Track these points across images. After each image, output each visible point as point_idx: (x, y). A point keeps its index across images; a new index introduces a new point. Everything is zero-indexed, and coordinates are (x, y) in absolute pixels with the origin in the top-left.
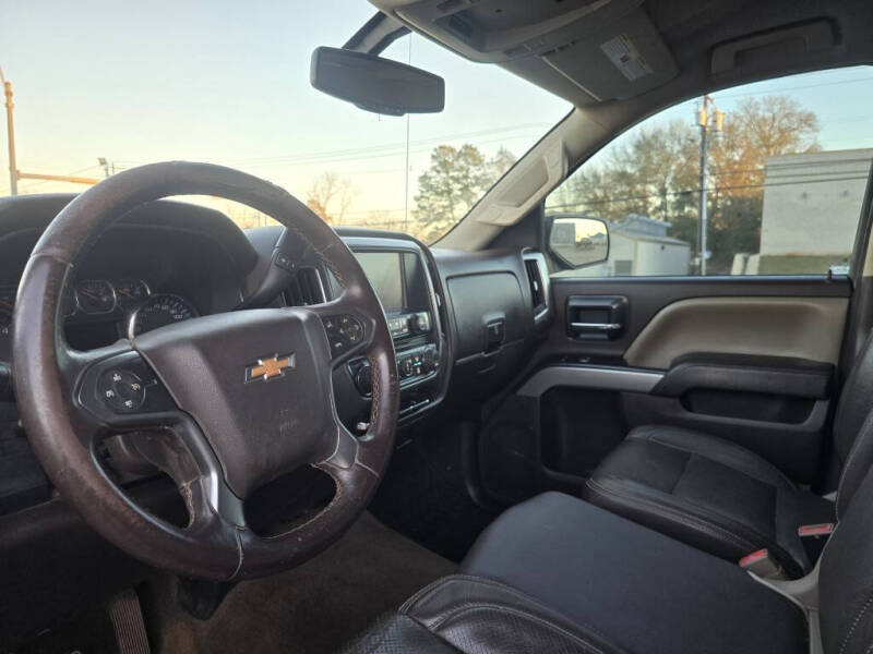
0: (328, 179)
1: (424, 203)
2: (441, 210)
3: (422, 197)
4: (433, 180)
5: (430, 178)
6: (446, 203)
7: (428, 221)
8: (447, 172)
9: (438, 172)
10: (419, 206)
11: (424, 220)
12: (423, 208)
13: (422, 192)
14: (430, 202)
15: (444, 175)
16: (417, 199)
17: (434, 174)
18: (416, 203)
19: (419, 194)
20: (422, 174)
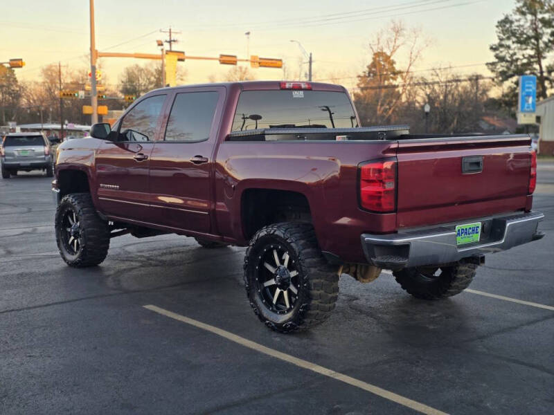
0: (394, 29)
1: (503, 52)
2: (525, 61)
3: (501, 46)
4: (516, 24)
5: (511, 22)
6: (532, 53)
7: (505, 76)
8: (534, 14)
9: (523, 13)
10: (497, 57)
11: (502, 73)
12: (502, 59)
13: (501, 40)
14: (511, 52)
15: (529, 17)
16: (493, 49)
17: (518, 17)
18: (492, 54)
19: (496, 42)
20: (502, 18)
